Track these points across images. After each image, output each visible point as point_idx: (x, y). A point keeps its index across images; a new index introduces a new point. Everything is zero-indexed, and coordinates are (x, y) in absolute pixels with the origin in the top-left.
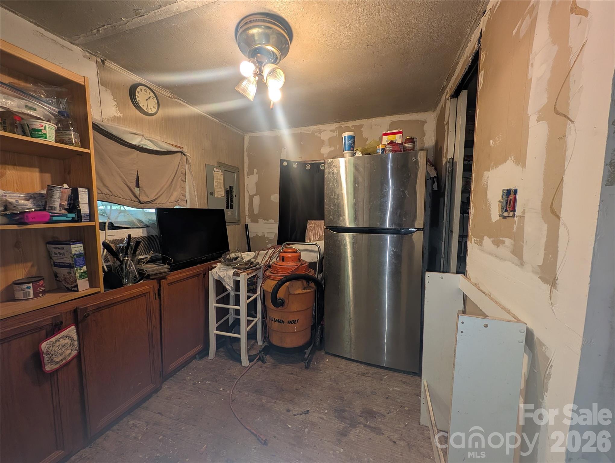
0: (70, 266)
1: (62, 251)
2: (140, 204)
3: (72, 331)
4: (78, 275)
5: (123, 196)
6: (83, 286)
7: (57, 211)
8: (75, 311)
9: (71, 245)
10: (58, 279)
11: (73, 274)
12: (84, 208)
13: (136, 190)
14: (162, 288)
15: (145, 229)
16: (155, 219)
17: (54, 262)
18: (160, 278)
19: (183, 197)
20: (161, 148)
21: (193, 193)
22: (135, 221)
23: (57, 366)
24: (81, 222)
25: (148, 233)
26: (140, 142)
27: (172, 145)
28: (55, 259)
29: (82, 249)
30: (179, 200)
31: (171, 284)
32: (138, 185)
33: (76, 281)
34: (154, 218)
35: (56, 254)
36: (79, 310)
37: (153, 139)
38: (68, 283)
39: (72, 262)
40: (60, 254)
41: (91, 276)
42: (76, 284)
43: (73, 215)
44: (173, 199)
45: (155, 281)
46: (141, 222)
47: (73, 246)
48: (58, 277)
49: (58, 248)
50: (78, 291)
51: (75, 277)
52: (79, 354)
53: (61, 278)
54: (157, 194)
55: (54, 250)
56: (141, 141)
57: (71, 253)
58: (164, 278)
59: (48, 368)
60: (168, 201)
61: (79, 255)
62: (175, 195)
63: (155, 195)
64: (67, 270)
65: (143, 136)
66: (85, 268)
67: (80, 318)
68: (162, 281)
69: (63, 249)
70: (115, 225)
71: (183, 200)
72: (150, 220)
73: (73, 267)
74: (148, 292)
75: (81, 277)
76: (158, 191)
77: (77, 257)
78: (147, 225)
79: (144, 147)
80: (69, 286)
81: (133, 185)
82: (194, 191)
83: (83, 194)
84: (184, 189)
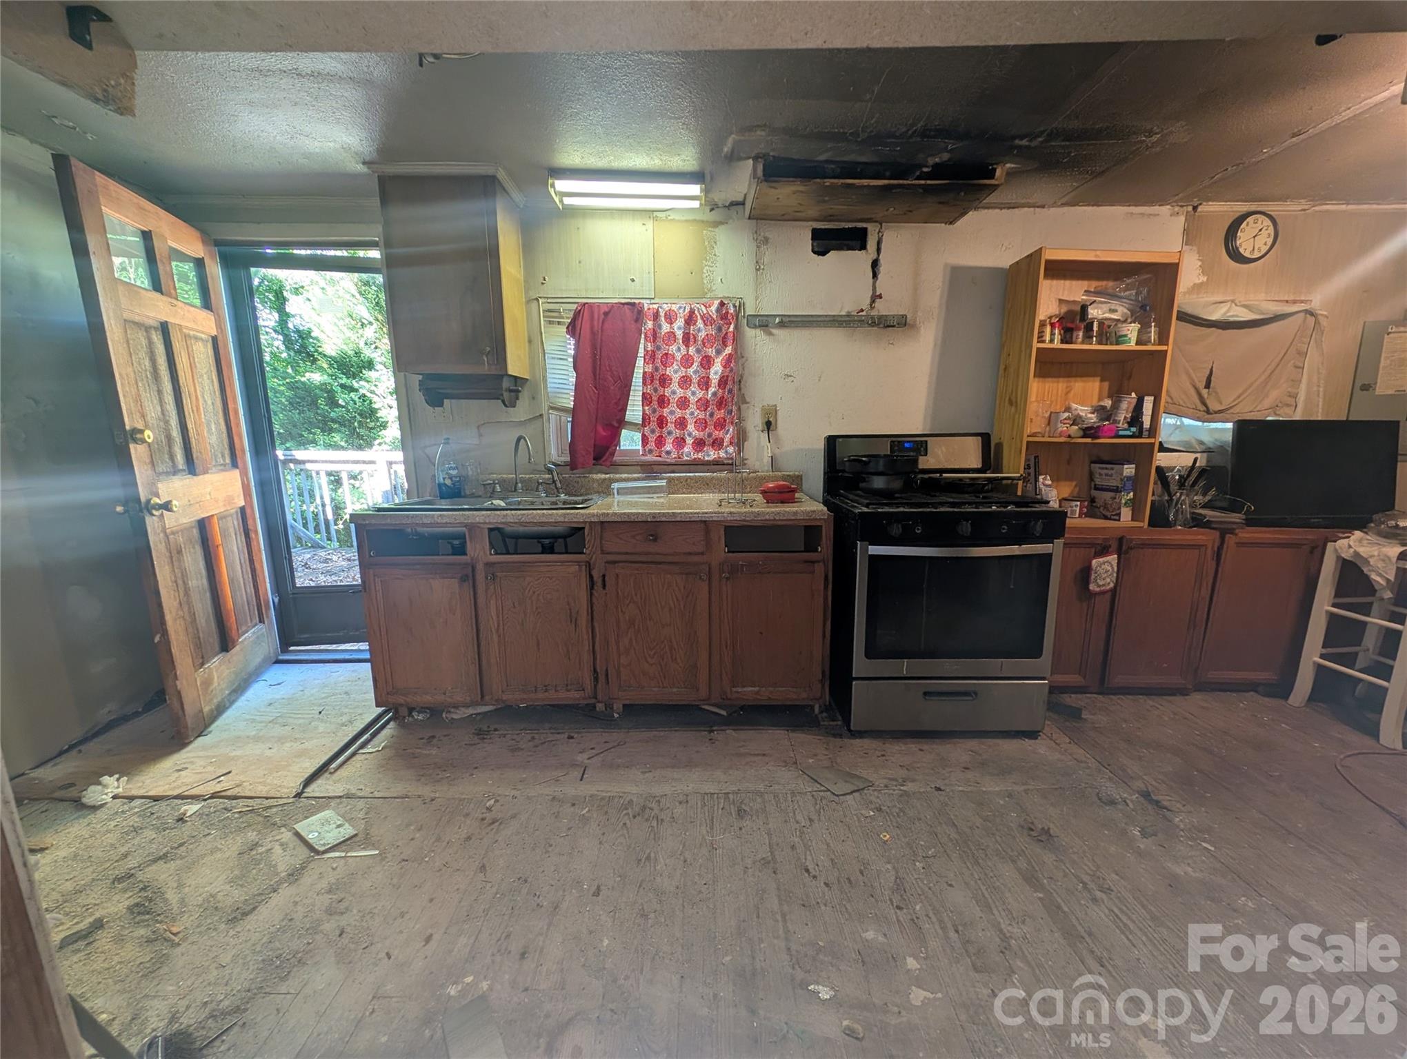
0: (1117, 490)
1: (1110, 472)
2: (1208, 414)
3: (1113, 558)
4: (1123, 501)
5: (1184, 402)
6: (1126, 514)
7: (1120, 425)
8: (1121, 540)
9: (1123, 464)
10: (1094, 504)
11: (1117, 500)
12: (1146, 421)
13: (1205, 392)
14: (1225, 546)
15: (1205, 455)
16: (1231, 438)
17: (1095, 485)
18: (1225, 531)
19: (1289, 399)
20: (1263, 314)
21: (1315, 389)
22: (1194, 442)
23: (1098, 589)
24: (1141, 438)
25: (1208, 461)
26: (1225, 313)
27: (1287, 301)
28: (1098, 481)
29: (1133, 471)
30: (1280, 405)
31: (1241, 544)
32: (1208, 386)
33: (1119, 508)
34: (1229, 437)
35: (1100, 475)
36: (1125, 540)
37: (1252, 303)
38: (1108, 510)
39: (1120, 486)
40: (1106, 475)
41: (1136, 506)
42: (1118, 512)
43: (1133, 429)
44: (1267, 403)
45: (1218, 533)
46: (1201, 443)
47: (1126, 466)
48: (1095, 502)
49: (1106, 469)
50: (1119, 520)
51: (1120, 503)
52: (1115, 587)
53: (1099, 503)
54: (1239, 397)
55: (1100, 471)
56: (1228, 311)
57: (1122, 474)
58: (1232, 532)
59: (1092, 587)
60: (1256, 407)
61: (1129, 478)
62: (1274, 395)
63: (1232, 399)
64: (1112, 494)
65: (1233, 301)
66: (1132, 494)
67: (1124, 548)
68: (1228, 536)
69: (1112, 469)
70: (1165, 445)
71: (1288, 405)
72: (1216, 440)
73: (1121, 492)
74: (1203, 545)
75: (1126, 504)
76: (1240, 391)
77: (1127, 480)
78: (1210, 448)
79: (1232, 319)
80: (1108, 514)
81: (1201, 385)
82: (1319, 386)
83: (1148, 402)
84: (1296, 382)
